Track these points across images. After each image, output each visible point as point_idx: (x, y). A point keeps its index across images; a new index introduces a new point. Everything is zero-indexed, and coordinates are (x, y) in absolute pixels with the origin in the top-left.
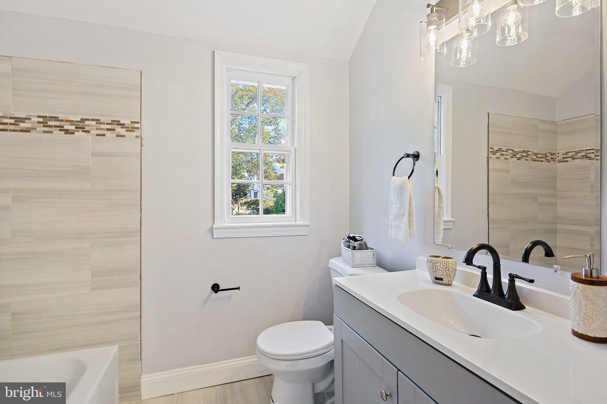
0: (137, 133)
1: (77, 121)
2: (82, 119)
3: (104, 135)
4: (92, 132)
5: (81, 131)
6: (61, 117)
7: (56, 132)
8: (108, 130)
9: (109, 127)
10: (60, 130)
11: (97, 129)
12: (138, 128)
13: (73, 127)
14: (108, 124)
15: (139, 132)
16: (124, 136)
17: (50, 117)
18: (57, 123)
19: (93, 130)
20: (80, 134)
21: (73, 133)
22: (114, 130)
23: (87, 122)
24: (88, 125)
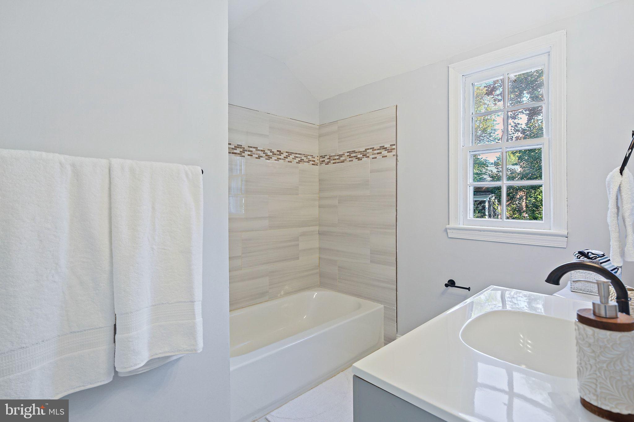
0: (394, 153)
1: (363, 151)
2: (365, 149)
3: (376, 158)
4: (370, 157)
5: (365, 157)
6: (357, 150)
7: (354, 159)
8: (378, 153)
9: (378, 151)
10: (356, 159)
11: (373, 154)
12: (394, 149)
13: (361, 156)
14: (378, 149)
15: (395, 152)
16: (386, 156)
17: (352, 151)
18: (354, 155)
19: (371, 155)
20: (365, 159)
21: (361, 159)
22: (381, 153)
23: (368, 151)
24: (368, 153)
